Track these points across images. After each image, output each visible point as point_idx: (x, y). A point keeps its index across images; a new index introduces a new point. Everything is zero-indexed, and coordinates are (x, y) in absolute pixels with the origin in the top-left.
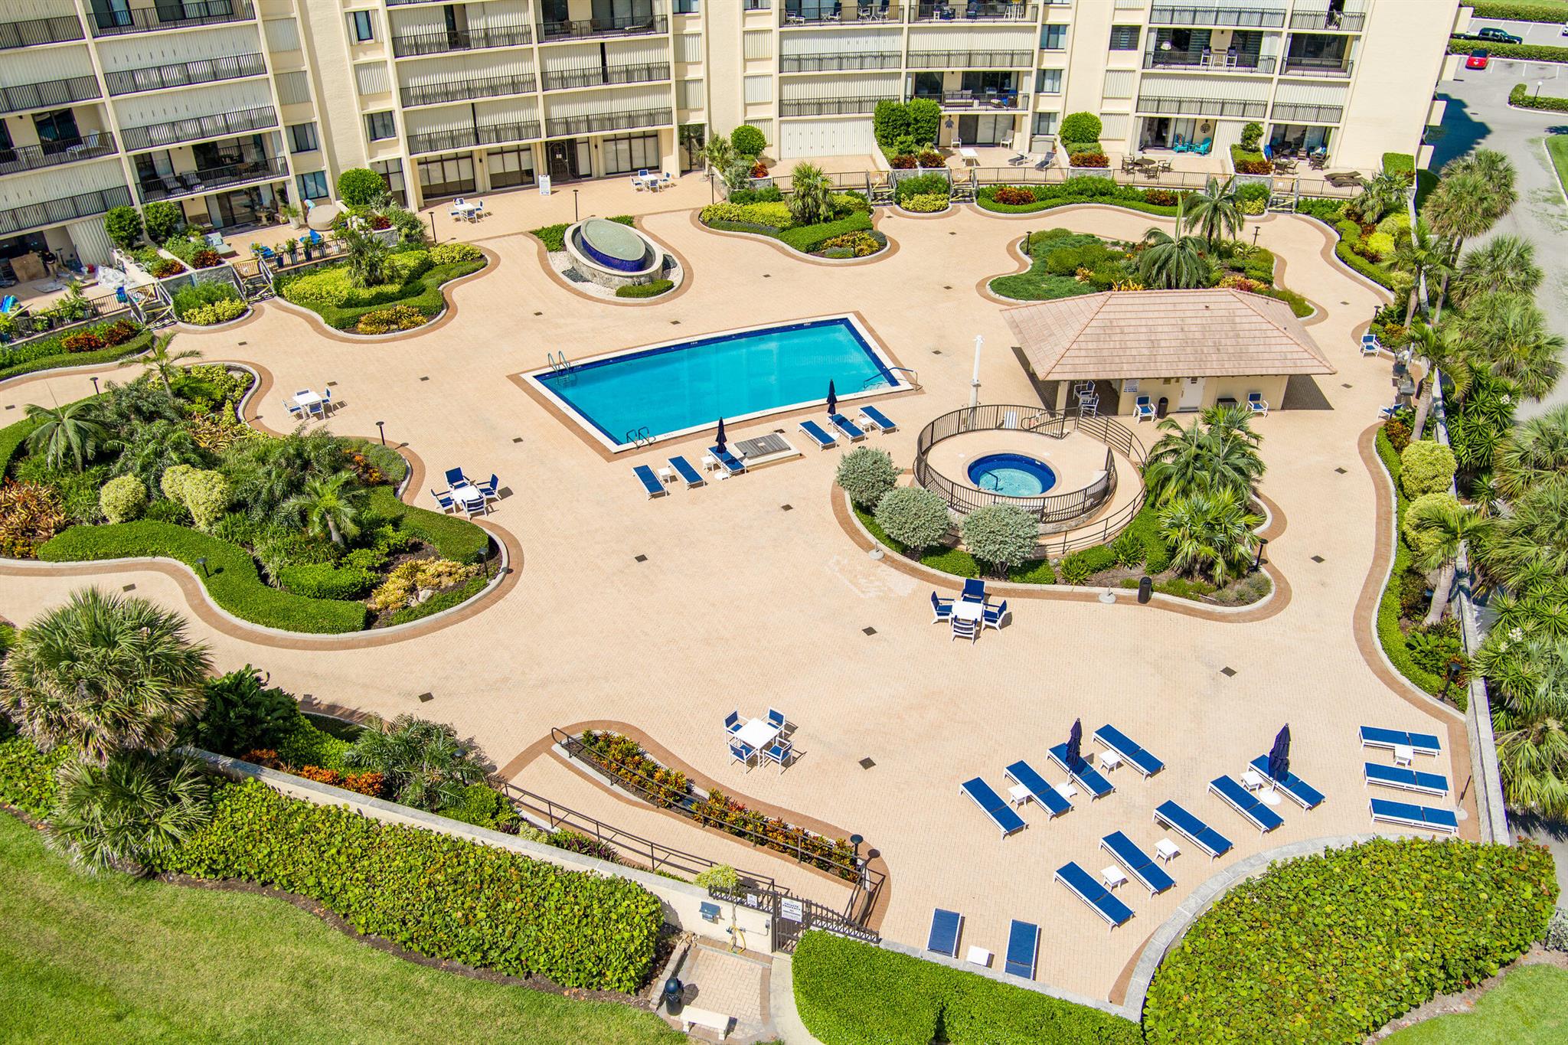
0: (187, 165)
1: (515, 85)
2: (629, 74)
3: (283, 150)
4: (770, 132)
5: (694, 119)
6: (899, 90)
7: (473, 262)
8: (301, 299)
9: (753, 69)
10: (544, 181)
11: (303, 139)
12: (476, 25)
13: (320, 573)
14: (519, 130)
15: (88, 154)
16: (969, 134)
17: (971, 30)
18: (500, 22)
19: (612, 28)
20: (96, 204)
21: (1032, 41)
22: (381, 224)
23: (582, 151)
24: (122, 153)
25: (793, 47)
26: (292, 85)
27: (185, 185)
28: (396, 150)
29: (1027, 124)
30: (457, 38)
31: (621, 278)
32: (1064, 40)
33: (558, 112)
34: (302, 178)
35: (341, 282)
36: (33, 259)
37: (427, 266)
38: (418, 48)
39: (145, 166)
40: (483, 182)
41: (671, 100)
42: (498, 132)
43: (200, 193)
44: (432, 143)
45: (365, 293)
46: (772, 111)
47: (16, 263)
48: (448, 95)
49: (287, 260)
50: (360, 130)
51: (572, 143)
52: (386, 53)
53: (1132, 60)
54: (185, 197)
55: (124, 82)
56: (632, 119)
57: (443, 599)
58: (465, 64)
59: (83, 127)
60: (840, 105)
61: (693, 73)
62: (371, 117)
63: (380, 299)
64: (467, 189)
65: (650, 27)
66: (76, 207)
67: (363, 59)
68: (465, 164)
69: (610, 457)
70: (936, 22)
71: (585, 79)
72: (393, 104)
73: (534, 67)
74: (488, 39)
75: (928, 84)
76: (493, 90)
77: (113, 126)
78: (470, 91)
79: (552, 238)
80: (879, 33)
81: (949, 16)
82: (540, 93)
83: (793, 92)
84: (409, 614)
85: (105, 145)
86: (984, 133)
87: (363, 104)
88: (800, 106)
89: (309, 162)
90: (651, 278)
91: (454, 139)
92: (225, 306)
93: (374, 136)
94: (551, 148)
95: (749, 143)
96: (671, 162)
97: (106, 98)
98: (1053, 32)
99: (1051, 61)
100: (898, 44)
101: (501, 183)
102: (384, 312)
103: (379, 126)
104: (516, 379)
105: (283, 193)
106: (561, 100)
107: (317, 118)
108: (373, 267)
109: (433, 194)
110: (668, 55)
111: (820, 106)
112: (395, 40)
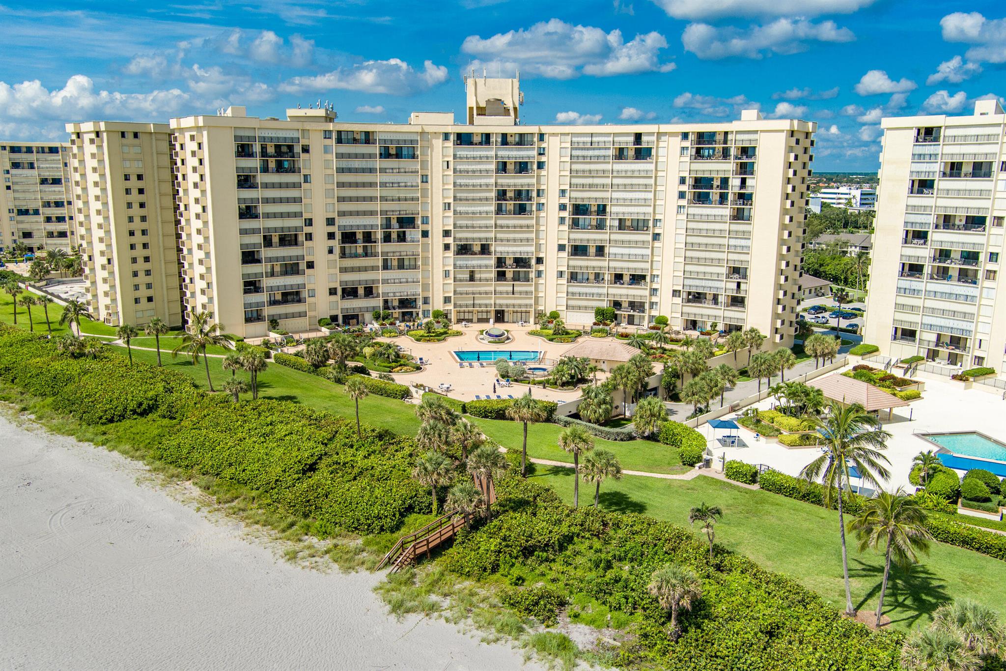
0: (396, 303)
1: (486, 293)
2: (521, 293)
3: (420, 303)
4: (563, 315)
5: (541, 308)
6: (604, 305)
7: (458, 334)
8: (411, 336)
9: (559, 295)
10: (492, 321)
11: (426, 301)
12: (477, 276)
13: (386, 364)
14: (486, 306)
15: (373, 297)
16: (631, 321)
17: (627, 288)
18: (483, 276)
19: (519, 280)
20: (371, 309)
21: (647, 293)
22: (438, 322)
23: (506, 314)
24: (381, 298)
25: (571, 290)
26: (426, 287)
27: (394, 308)
28: (450, 307)
29: (646, 318)
30: (472, 279)
31: (491, 339)
32: (658, 293)
33: (498, 302)
34: (424, 311)
35: (422, 332)
36: (355, 321)
37: (445, 333)
38: (461, 280)
39: (386, 302)
40: (475, 319)
41: (532, 302)
42: (480, 306)
43: (397, 311)
44: (461, 306)
45: (426, 335)
46: (564, 308)
47: (351, 321)
48: (467, 294)
49: (412, 327)
50: (442, 300)
51: (503, 311)
52: (452, 281)
53: (678, 300)
54: (394, 311)
55: (385, 281)
56: (520, 306)
57: (406, 372)
58: (473, 286)
59: (374, 291)
60: (586, 308)
61: (541, 294)
62: (445, 297)
63: (428, 336)
64: (470, 321)
65: (528, 281)
66: (367, 310)
67: (446, 282)
68: (470, 314)
69: (457, 362)
70: (618, 285)
71: (507, 293)
72: (451, 294)
73: (492, 289)
74: (480, 280)
75: (617, 304)
76: (480, 293)
77: (380, 292)
78: (473, 293)
79: (482, 332)
80: (599, 287)
81: (623, 284)
82: (493, 296)
83: (571, 303)
84: (398, 372)
85: (378, 296)
86: (636, 321)
87: (444, 294)
88: (573, 307)
89: (426, 307)
90: (499, 340)
91: (467, 306)
92: (393, 334)
93: (445, 302)
94: (497, 312)
95: (555, 316)
96: (532, 320)
97: (381, 285)
98: (654, 291)
99: (654, 299)
100: (604, 291)
101: (480, 321)
102: (428, 338)
103: (447, 300)
104: (450, 352)
105: (418, 314)
106: (499, 298)
107: (431, 296)
108: (429, 329)
109: (459, 321)
110: (533, 289)
111: (580, 308)
112: (455, 278)
